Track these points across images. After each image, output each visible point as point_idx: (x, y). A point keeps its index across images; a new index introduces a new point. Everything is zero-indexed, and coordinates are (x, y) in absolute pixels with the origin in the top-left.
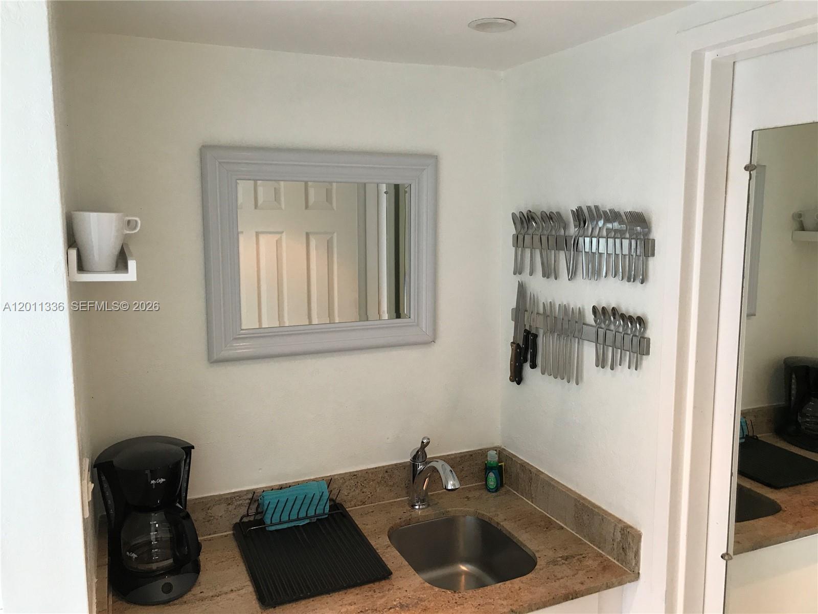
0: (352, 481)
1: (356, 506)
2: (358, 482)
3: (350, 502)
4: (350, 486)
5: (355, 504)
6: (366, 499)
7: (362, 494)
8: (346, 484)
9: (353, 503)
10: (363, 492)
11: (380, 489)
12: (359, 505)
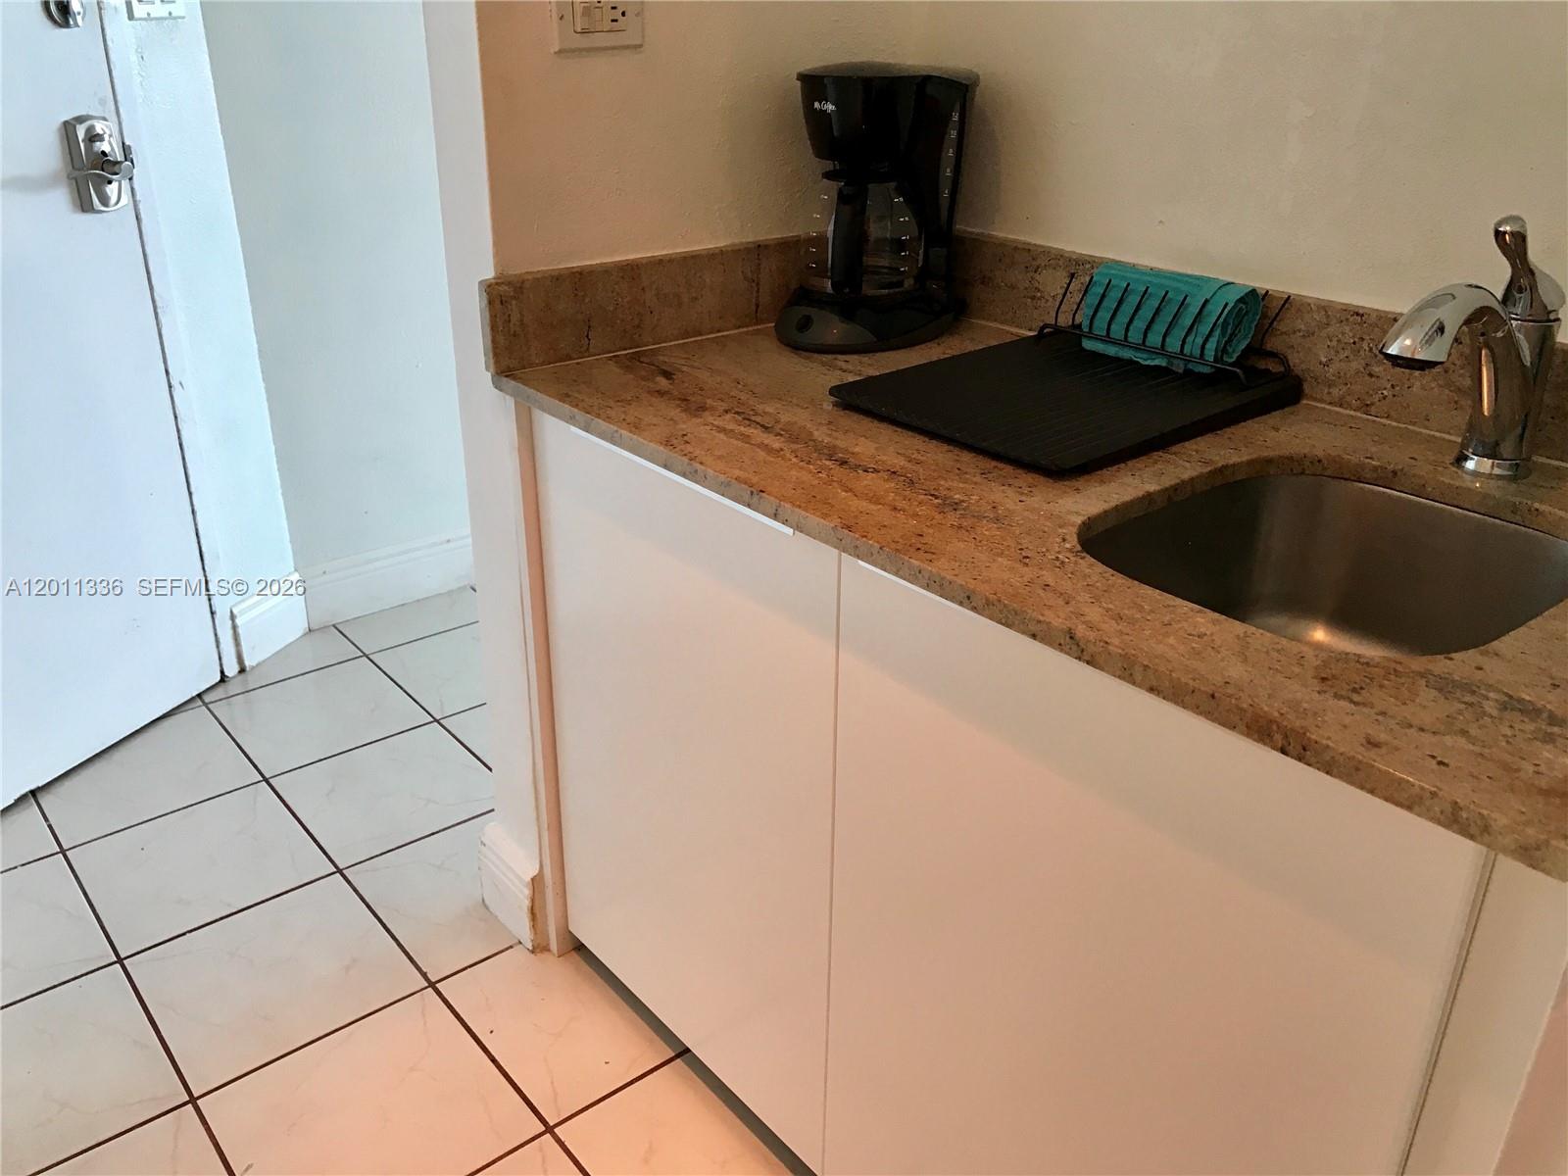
0: (1347, 329)
1: (1341, 406)
2: (1362, 339)
3: (1330, 386)
4: (1339, 341)
5: (1342, 398)
6: (1376, 398)
7: (1367, 378)
8: (1330, 330)
9: (1335, 391)
10: (1371, 375)
11: (1423, 388)
12: (1349, 406)
